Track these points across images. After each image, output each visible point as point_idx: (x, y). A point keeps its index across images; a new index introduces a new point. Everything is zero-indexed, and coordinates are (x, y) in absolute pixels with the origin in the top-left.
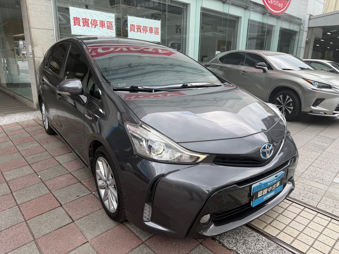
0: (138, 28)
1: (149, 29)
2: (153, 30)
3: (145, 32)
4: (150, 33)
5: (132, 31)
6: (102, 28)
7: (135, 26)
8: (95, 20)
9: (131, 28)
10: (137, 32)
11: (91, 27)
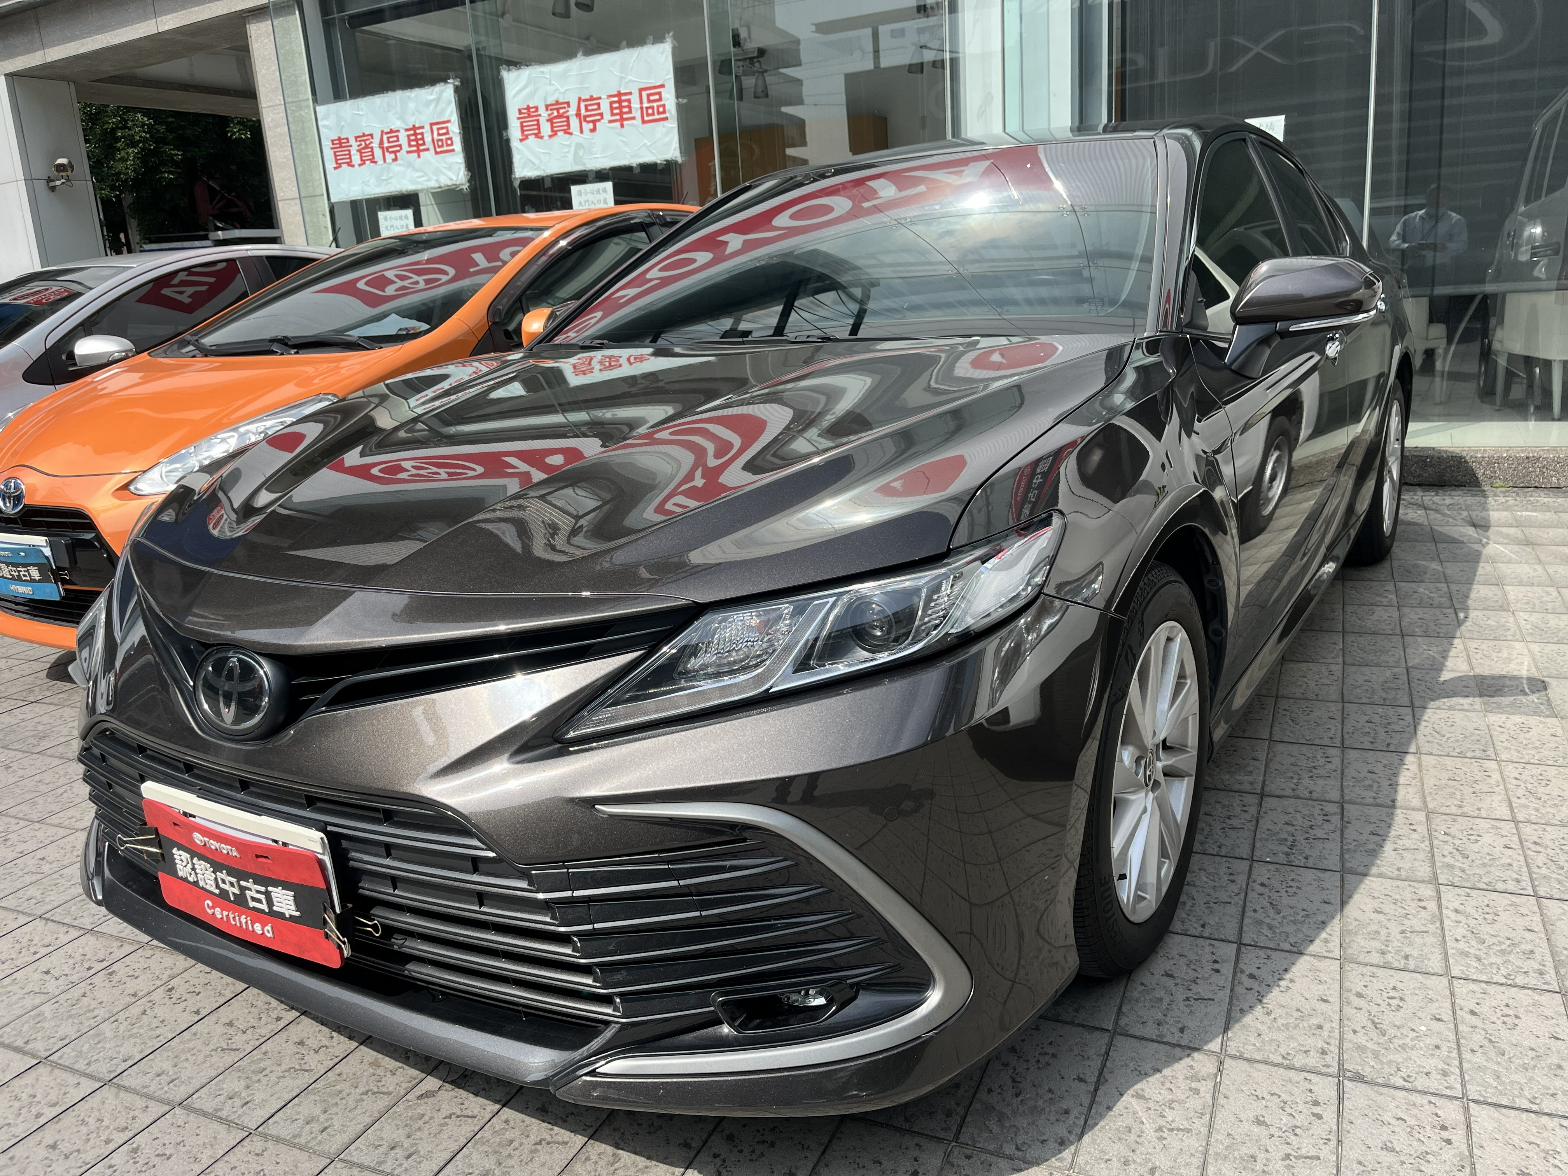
0: (555, 114)
1: (611, 103)
2: (629, 107)
3: (591, 126)
4: (618, 124)
5: (527, 137)
6: (419, 156)
7: (542, 111)
8: (391, 131)
9: (522, 127)
10: (554, 133)
11: (381, 162)
